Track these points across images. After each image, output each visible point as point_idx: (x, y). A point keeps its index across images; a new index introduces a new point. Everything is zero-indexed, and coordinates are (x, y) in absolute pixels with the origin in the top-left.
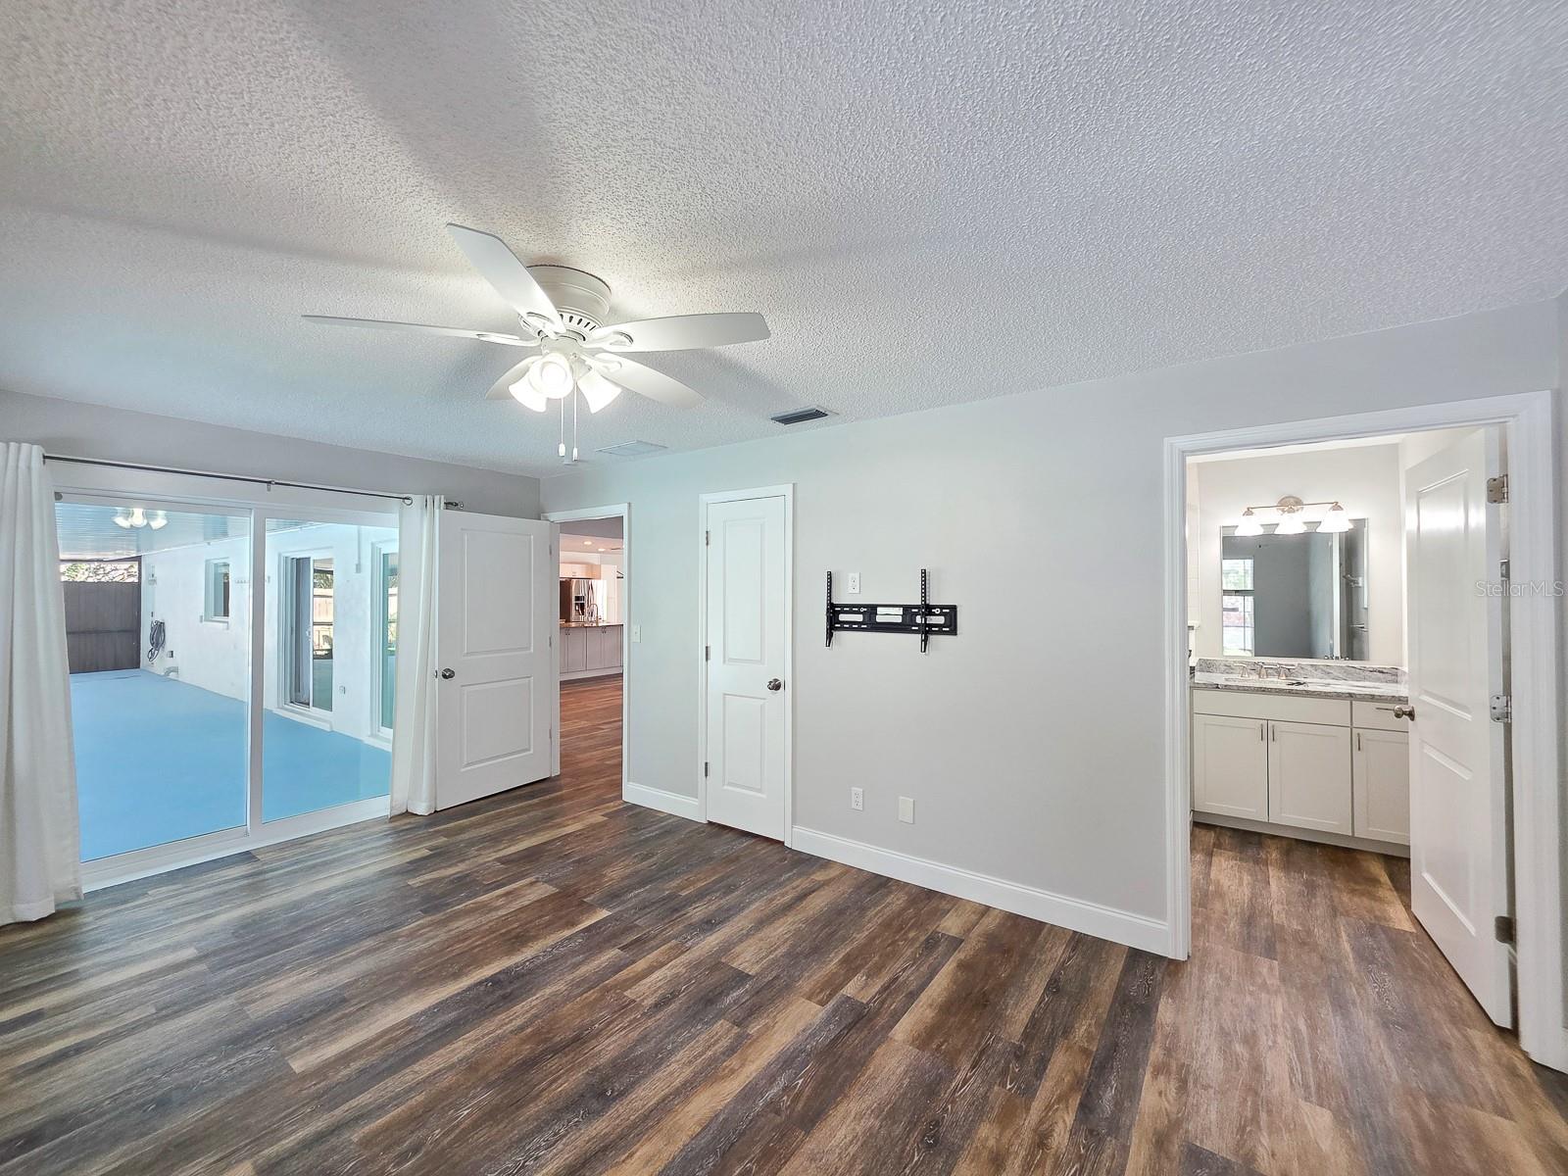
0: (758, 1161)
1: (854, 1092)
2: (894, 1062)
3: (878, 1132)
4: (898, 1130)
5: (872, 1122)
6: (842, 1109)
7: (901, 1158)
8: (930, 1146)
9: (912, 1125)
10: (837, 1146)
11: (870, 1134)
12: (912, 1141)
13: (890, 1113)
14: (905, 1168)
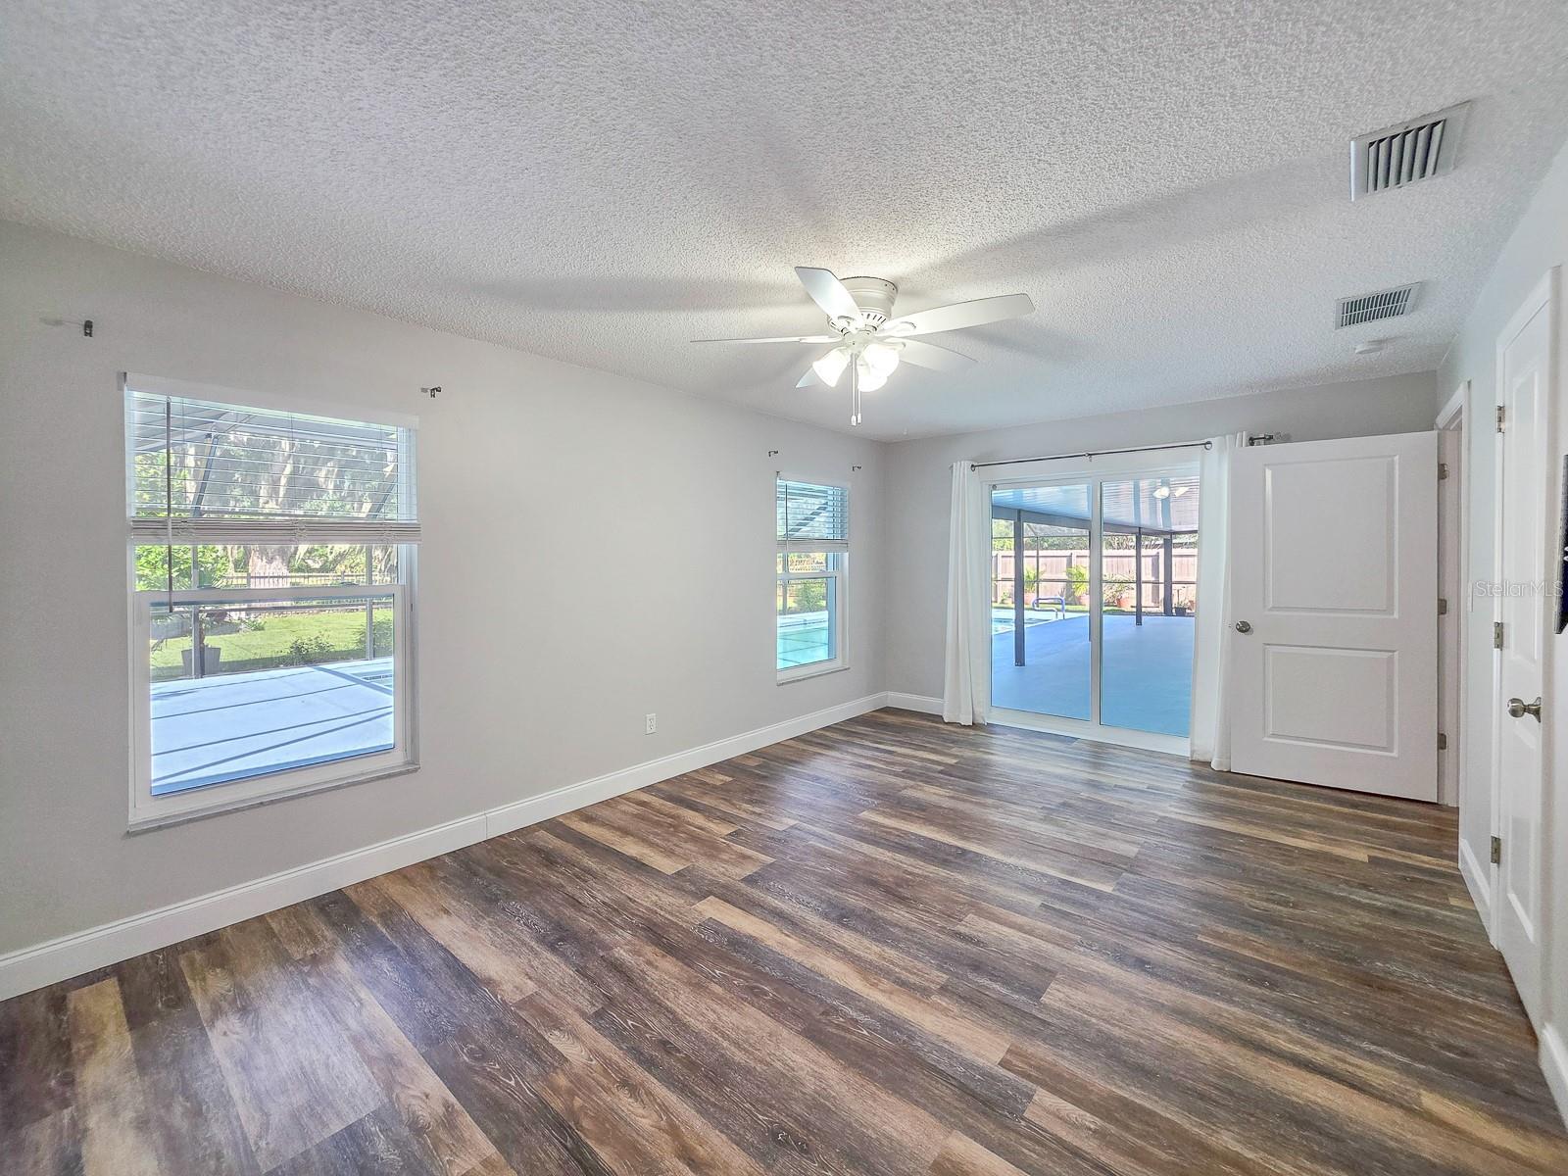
0: (773, 1000)
1: (851, 1075)
2: (905, 1126)
3: (796, 1090)
4: (797, 1109)
5: (810, 1086)
6: (828, 1062)
7: (763, 1103)
8: (775, 1135)
9: (806, 1125)
10: (783, 1053)
11: (796, 1082)
12: (782, 1117)
13: (821, 1105)
14: (751, 1104)
